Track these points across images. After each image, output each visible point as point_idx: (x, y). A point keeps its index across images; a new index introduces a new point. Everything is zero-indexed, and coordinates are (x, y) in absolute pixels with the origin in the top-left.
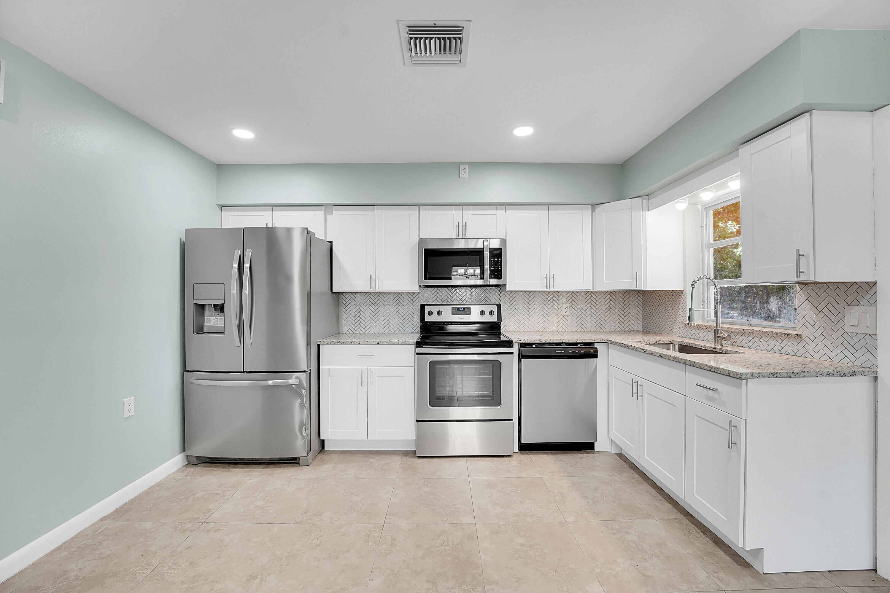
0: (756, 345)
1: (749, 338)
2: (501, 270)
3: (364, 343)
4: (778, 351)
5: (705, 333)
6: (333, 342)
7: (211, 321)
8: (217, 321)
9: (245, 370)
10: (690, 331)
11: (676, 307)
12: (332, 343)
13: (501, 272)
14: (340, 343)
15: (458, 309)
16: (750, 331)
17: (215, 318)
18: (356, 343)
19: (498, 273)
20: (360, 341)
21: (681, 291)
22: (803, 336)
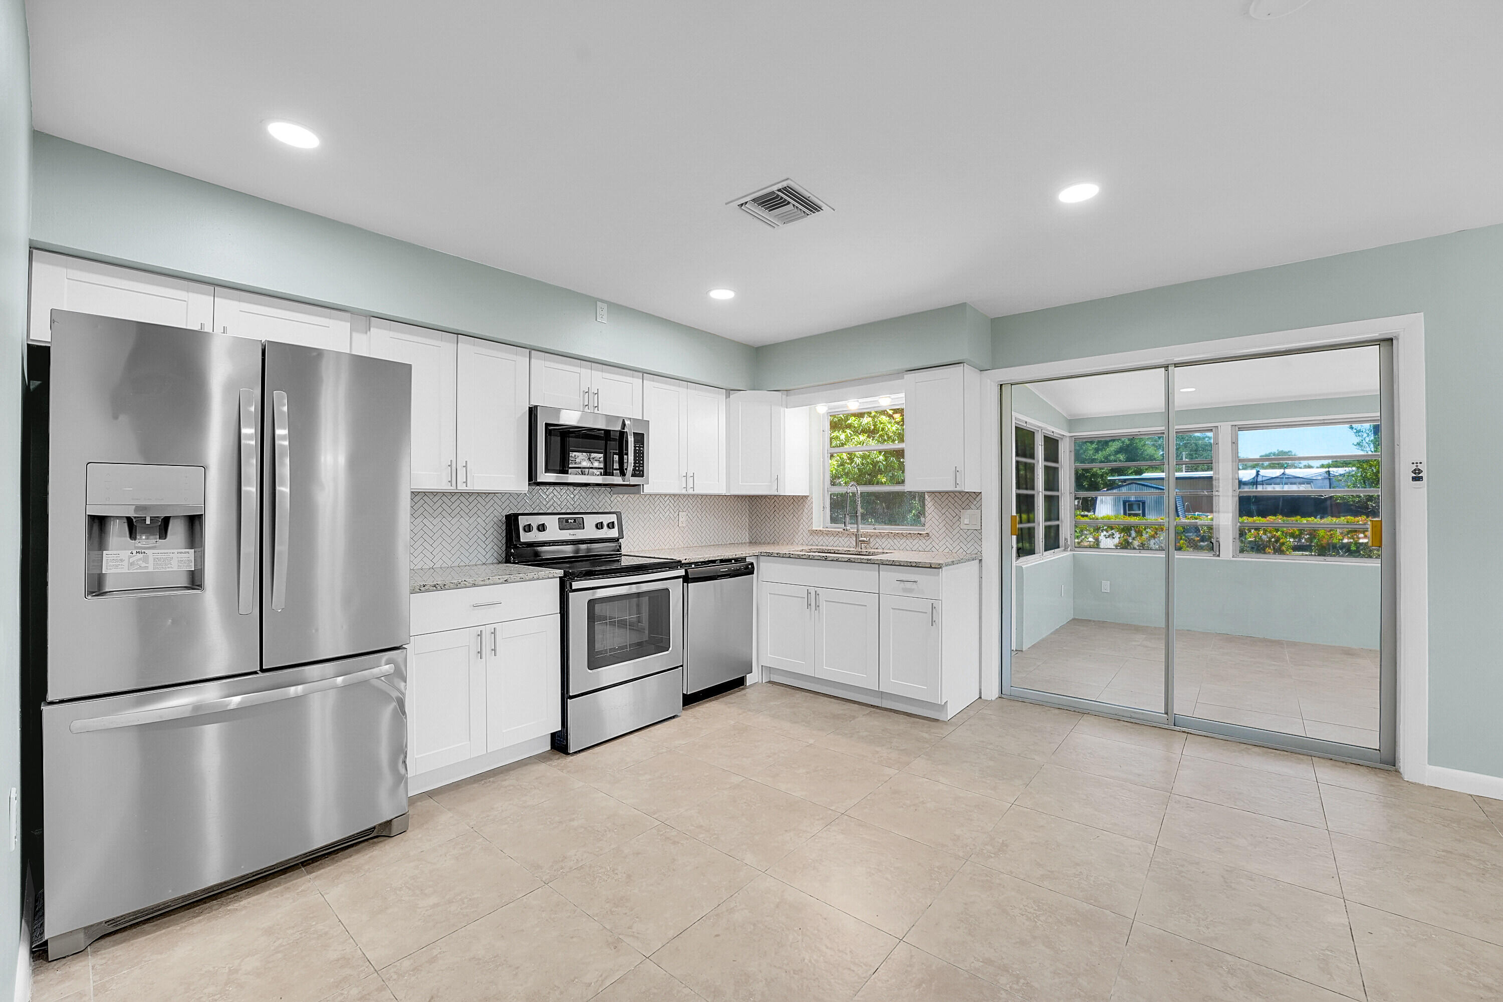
0: (889, 545)
1: (883, 540)
2: (643, 464)
3: (482, 583)
4: (908, 549)
5: (836, 538)
6: (424, 586)
7: (122, 560)
8: (146, 560)
9: (265, 666)
10: (817, 537)
11: (799, 514)
12: (423, 589)
13: (643, 466)
14: (439, 588)
15: (567, 521)
16: (885, 534)
17: (134, 552)
18: (468, 585)
19: (639, 468)
20: (475, 580)
21: (806, 497)
22: (931, 534)
